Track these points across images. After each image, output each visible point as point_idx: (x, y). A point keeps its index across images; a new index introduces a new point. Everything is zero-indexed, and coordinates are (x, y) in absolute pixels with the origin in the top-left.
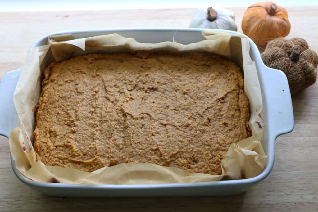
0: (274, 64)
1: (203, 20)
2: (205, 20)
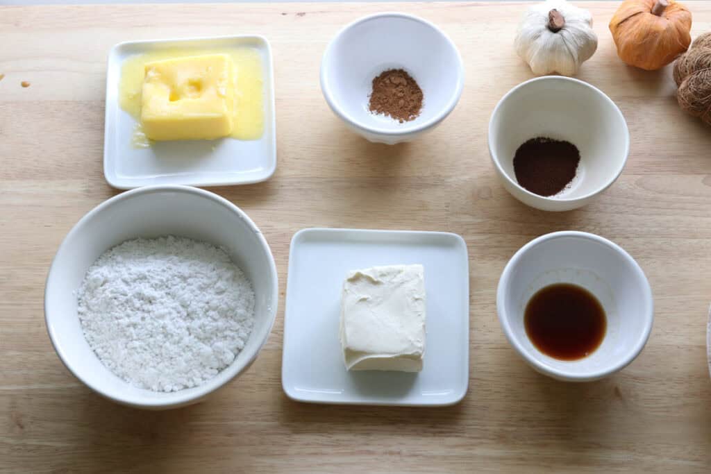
2: (545, 30)
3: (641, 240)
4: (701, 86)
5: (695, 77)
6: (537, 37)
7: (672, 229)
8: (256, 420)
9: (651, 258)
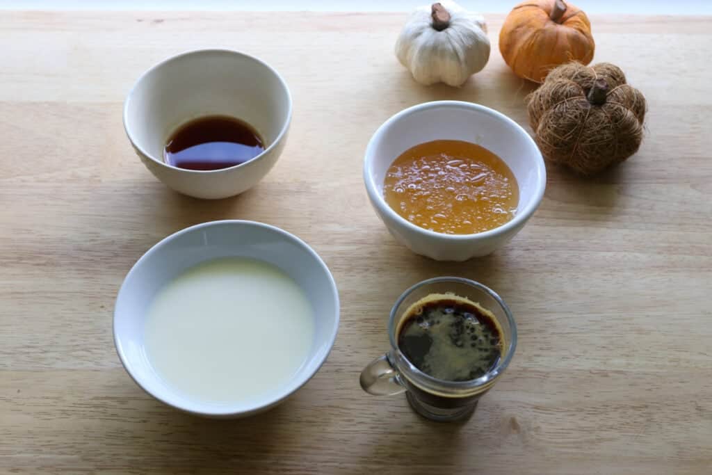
0: (557, 109)
1: (422, 28)
2: (428, 27)
3: (544, 253)
4: (561, 121)
5: (552, 111)
6: (418, 34)
7: (583, 241)
8: (51, 453)
9: (557, 272)
